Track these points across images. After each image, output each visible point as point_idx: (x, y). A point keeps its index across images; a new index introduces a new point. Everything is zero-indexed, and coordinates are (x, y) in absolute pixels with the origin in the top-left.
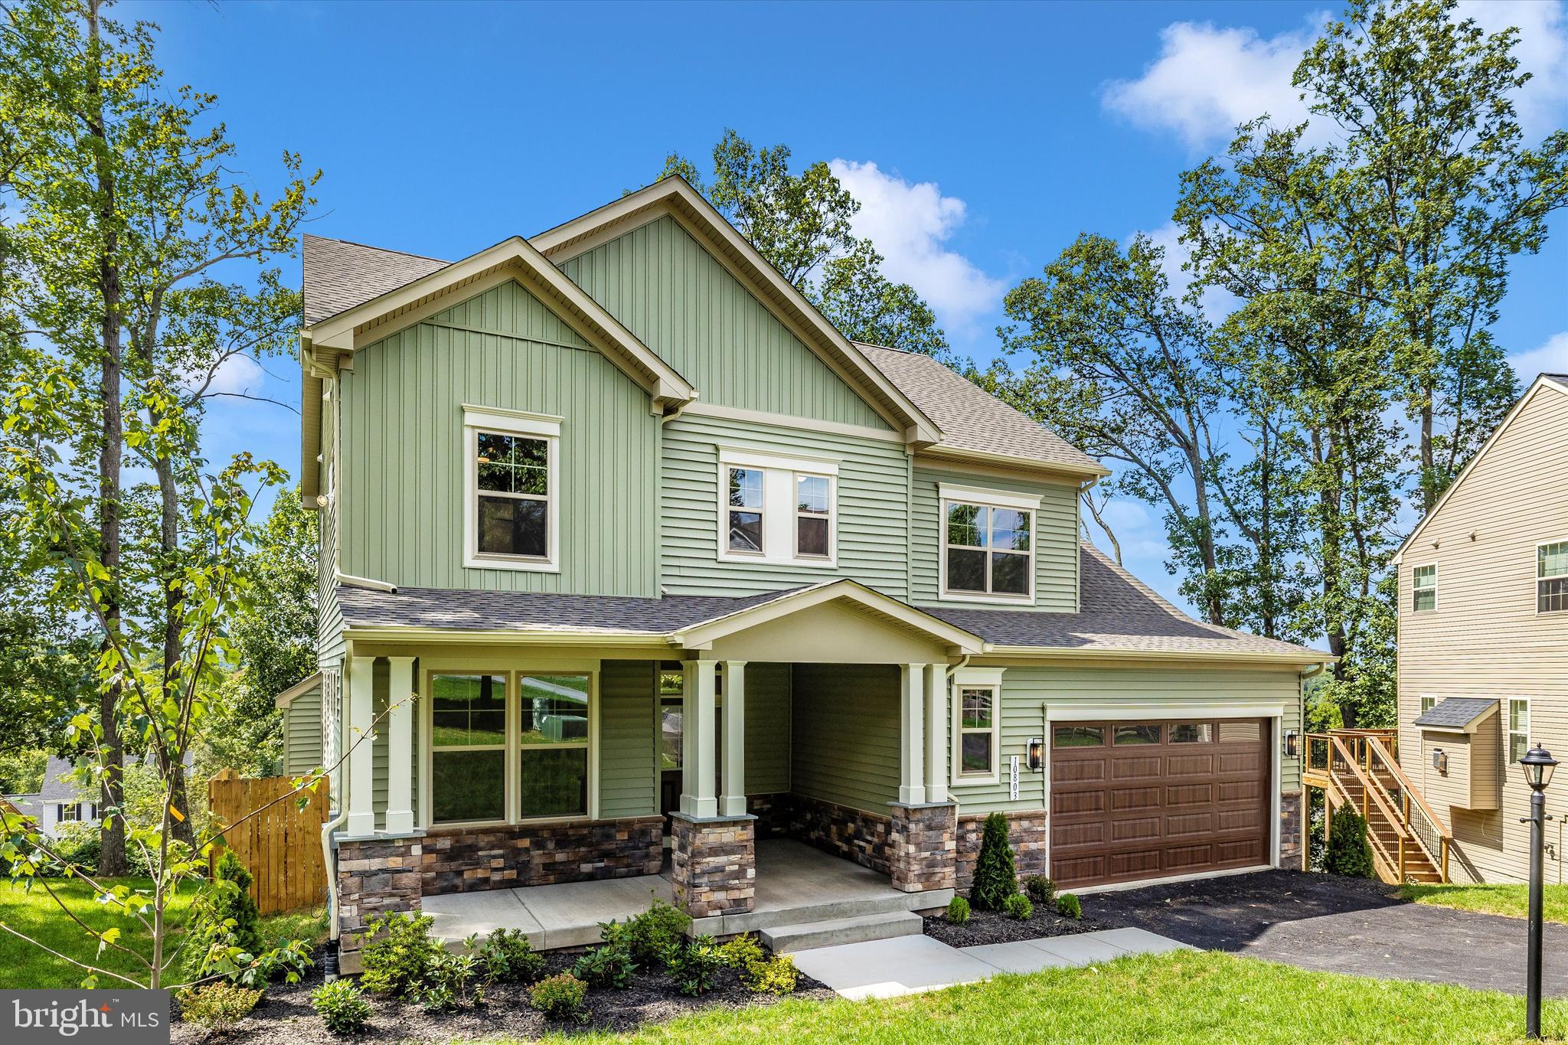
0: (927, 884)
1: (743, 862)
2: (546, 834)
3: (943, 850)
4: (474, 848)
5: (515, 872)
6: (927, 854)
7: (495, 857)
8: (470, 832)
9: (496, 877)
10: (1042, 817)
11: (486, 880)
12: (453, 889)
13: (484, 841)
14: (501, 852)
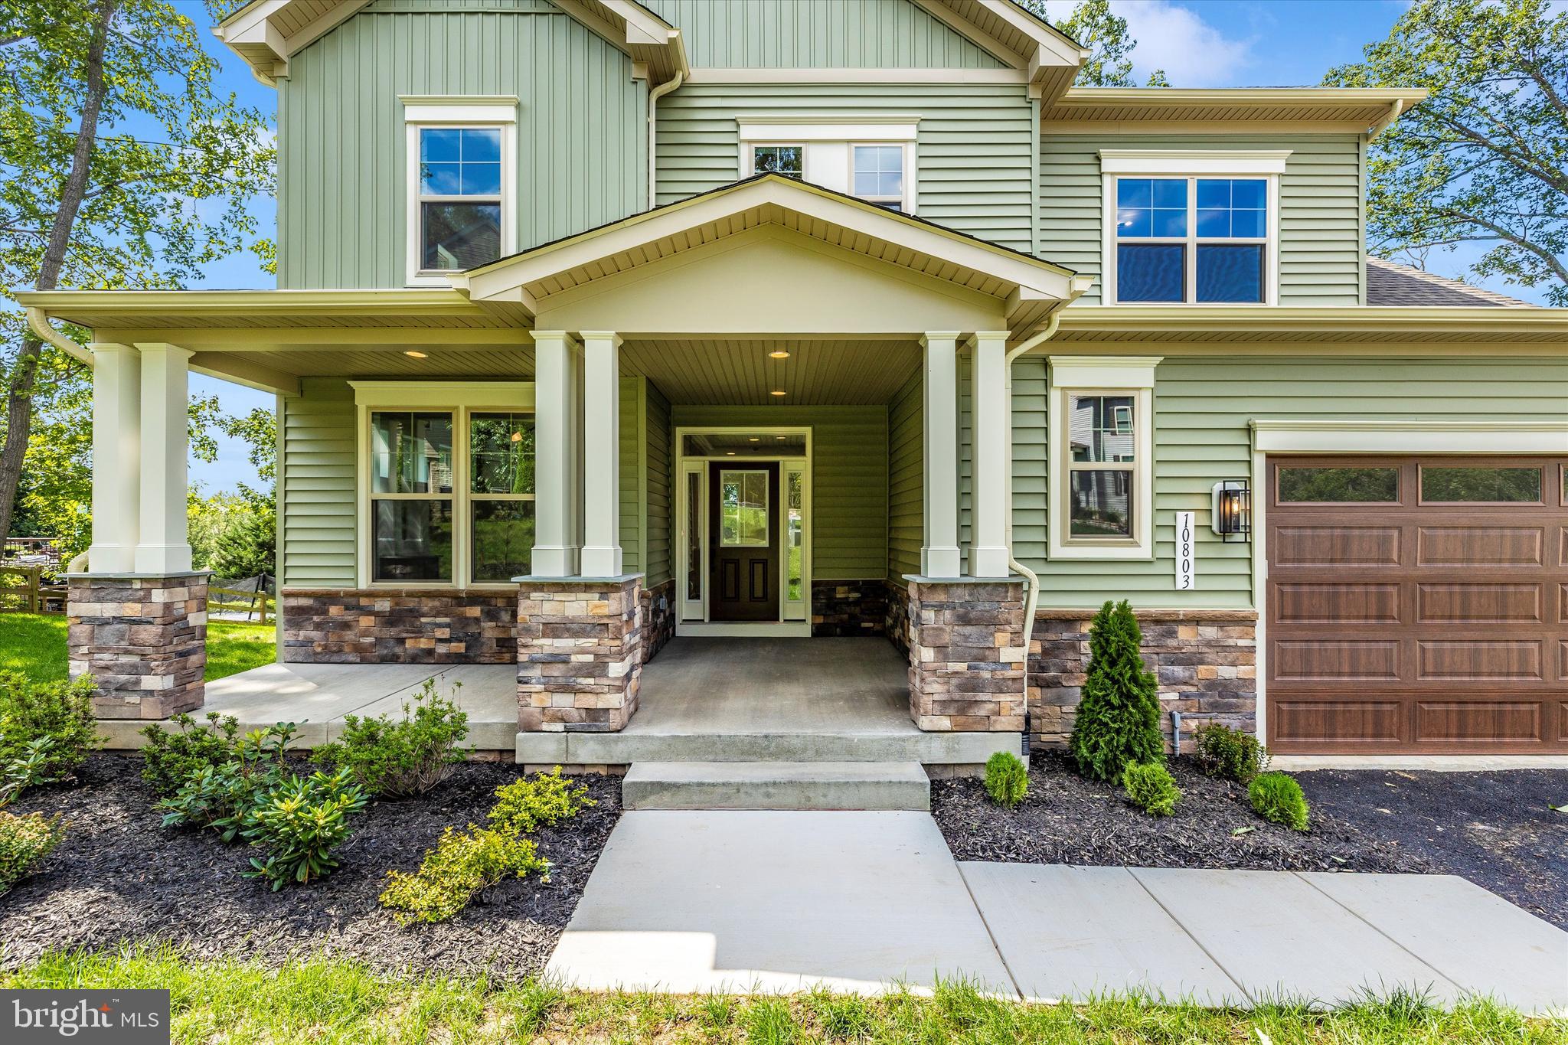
0: (962, 719)
1: (603, 650)
2: (500, 603)
3: (997, 662)
4: (416, 613)
5: (463, 645)
6: (962, 667)
7: (440, 626)
8: (411, 594)
9: (442, 649)
10: (1247, 622)
11: (430, 652)
12: (394, 659)
13: (427, 605)
14: (447, 620)
